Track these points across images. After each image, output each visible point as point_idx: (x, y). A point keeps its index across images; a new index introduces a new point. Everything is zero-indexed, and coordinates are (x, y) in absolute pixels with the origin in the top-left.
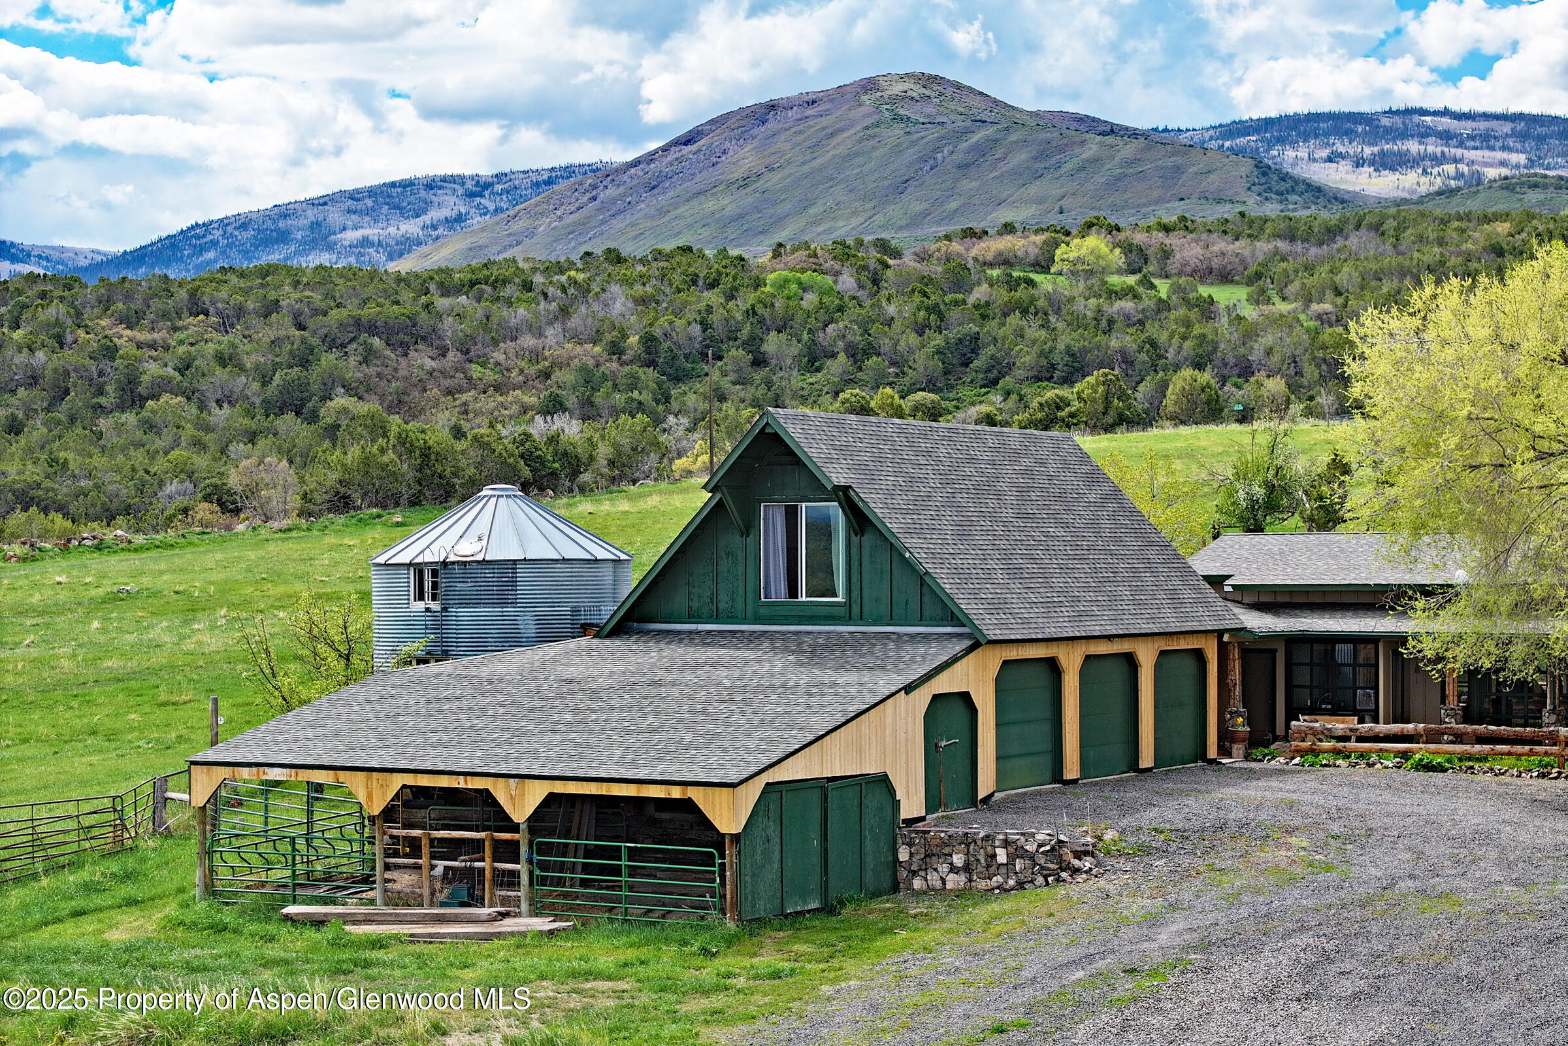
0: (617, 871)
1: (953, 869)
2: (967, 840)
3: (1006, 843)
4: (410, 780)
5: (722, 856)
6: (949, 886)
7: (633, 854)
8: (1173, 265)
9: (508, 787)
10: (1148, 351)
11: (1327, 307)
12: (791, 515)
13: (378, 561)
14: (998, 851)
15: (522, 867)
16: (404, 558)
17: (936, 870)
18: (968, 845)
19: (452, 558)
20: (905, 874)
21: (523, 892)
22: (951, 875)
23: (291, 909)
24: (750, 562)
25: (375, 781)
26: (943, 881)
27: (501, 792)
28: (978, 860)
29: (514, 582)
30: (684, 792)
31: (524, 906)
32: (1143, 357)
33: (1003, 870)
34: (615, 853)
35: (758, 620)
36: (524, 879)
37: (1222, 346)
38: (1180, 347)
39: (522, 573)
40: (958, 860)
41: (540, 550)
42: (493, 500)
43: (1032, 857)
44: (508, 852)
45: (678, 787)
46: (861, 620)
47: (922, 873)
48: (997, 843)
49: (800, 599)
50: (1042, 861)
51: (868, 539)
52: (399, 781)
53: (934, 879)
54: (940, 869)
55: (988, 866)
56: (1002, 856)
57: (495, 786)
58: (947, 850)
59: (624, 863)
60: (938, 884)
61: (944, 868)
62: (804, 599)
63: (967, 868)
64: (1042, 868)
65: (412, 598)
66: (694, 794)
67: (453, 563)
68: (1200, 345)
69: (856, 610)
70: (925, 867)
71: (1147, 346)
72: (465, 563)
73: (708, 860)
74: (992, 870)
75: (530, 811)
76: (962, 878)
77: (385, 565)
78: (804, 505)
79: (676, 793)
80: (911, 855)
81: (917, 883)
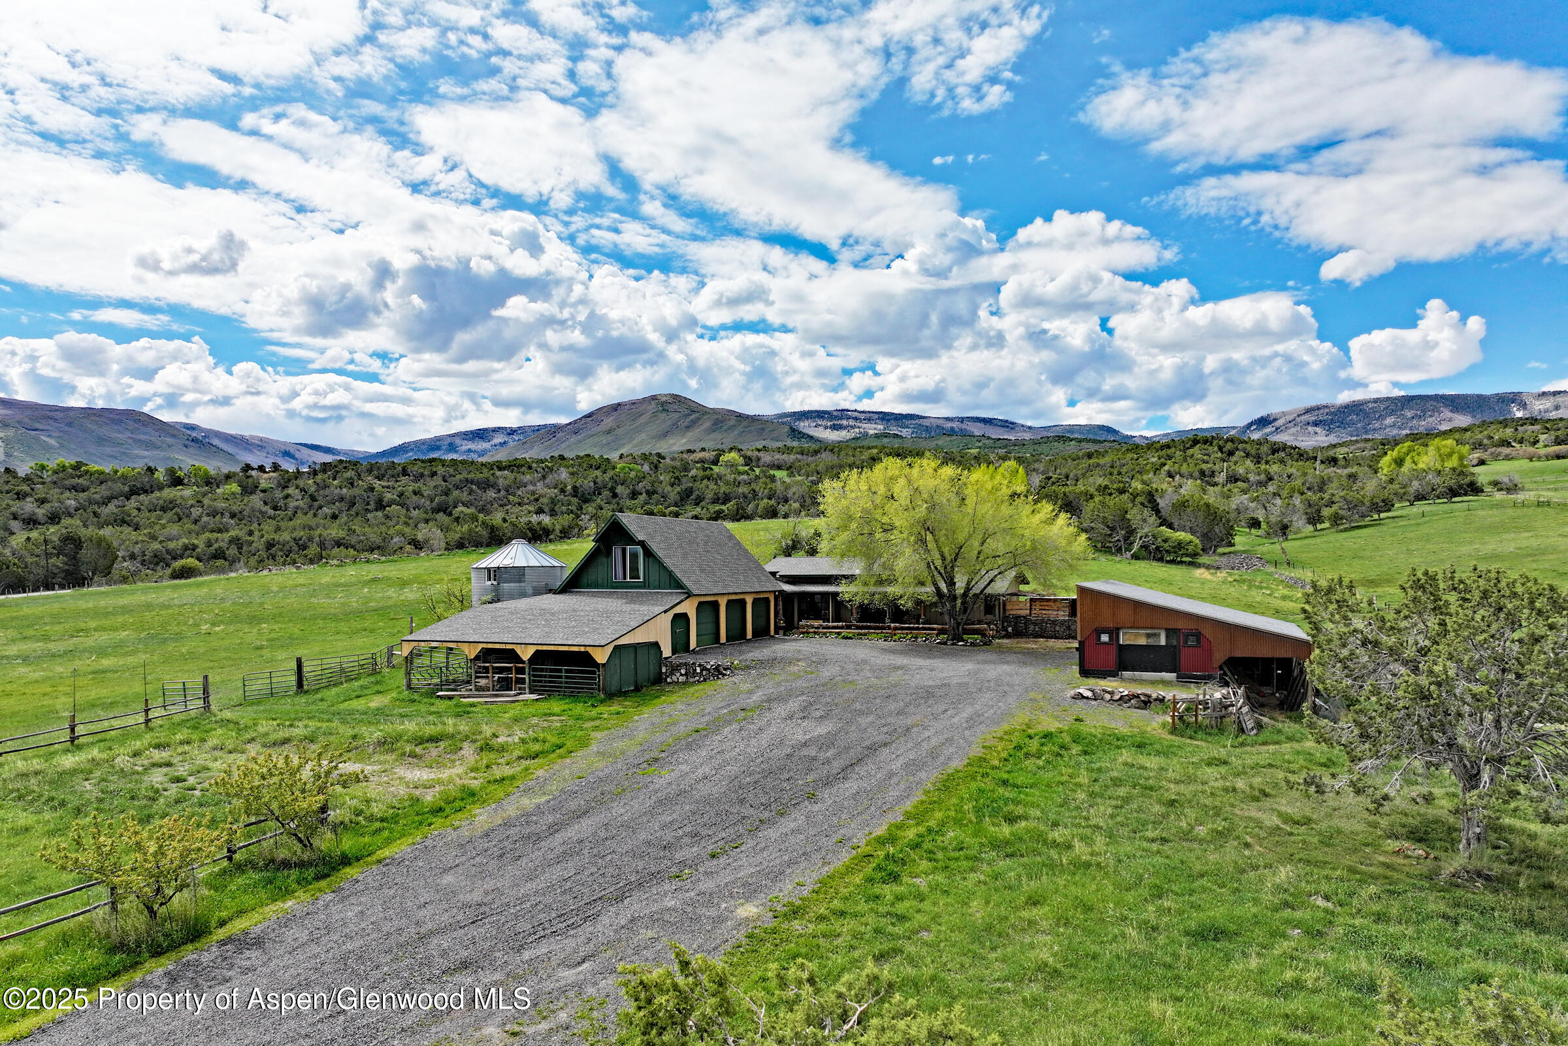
0: (561, 677)
2: (686, 665)
3: (700, 665)
4: (485, 646)
5: (599, 671)
6: (680, 681)
8: (761, 464)
9: (521, 648)
11: (813, 479)
12: (624, 551)
13: (474, 567)
15: (526, 677)
16: (483, 566)
17: (675, 675)
19: (501, 566)
20: (664, 677)
21: (527, 686)
22: (681, 677)
23: (440, 693)
24: (610, 567)
25: (472, 647)
27: (519, 650)
28: (690, 672)
29: (524, 574)
30: (585, 649)
31: (527, 691)
32: (750, 495)
33: (699, 675)
35: (612, 588)
36: (527, 681)
37: (778, 492)
38: (763, 492)
39: (528, 571)
40: (683, 671)
41: (534, 562)
42: (517, 545)
43: (709, 670)
44: (521, 671)
45: (583, 647)
46: (649, 588)
47: (670, 677)
48: (697, 666)
49: (627, 580)
51: (651, 560)
52: (481, 646)
55: (694, 674)
56: (698, 670)
57: (516, 647)
58: (679, 668)
59: (563, 674)
60: (676, 680)
61: (678, 675)
62: (629, 580)
63: (686, 674)
64: (712, 674)
65: (486, 580)
66: (589, 649)
68: (770, 491)
69: (647, 584)
71: (752, 491)
72: (506, 568)
73: (594, 673)
75: (529, 656)
76: (685, 678)
77: (477, 568)
78: (628, 547)
79: (582, 649)
80: (667, 670)
81: (669, 680)
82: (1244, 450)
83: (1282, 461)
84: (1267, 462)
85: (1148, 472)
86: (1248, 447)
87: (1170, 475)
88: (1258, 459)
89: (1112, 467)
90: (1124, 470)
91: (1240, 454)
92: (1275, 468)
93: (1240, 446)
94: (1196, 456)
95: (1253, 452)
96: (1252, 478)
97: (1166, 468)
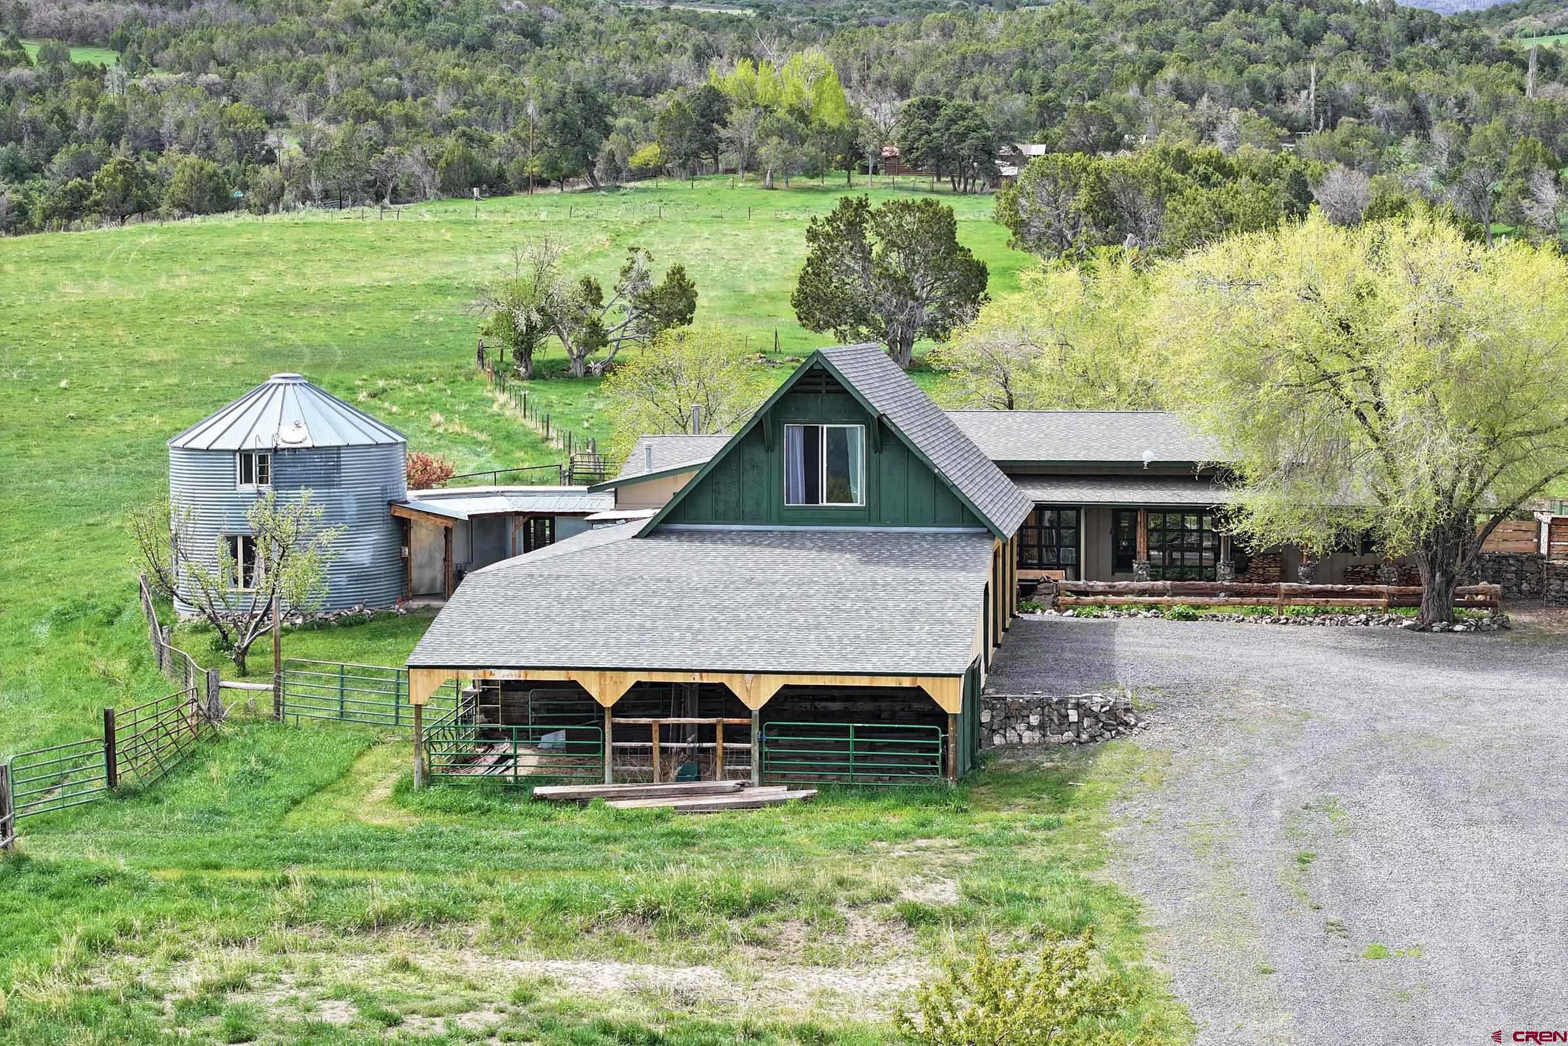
1: (1030, 728)
2: (1042, 704)
3: (1078, 706)
5: (945, 731)
6: (1025, 741)
7: (859, 732)
9: (744, 682)
10: (57, 122)
11: (213, 77)
12: (811, 437)
13: (175, 444)
14: (1070, 712)
15: (754, 747)
16: (231, 442)
17: (1014, 728)
18: (1043, 708)
19: (282, 445)
20: (986, 732)
21: (754, 767)
22: (1028, 733)
24: (775, 474)
25: (608, 679)
26: (1020, 736)
27: (736, 687)
28: (1052, 720)
29: (338, 466)
30: (914, 682)
31: (755, 778)
32: (54, 127)
33: (1074, 727)
34: (845, 732)
35: (780, 522)
36: (756, 754)
37: (132, 117)
38: (91, 119)
39: (346, 458)
40: (1034, 720)
42: (281, 388)
43: (1096, 716)
44: (741, 734)
45: (908, 678)
46: (879, 522)
47: (1002, 732)
48: (1069, 706)
49: (820, 504)
50: (1104, 719)
51: (887, 457)
52: (631, 679)
53: (1012, 736)
54: (1018, 727)
55: (1061, 724)
56: (1073, 716)
57: (731, 680)
58: (1025, 713)
59: (851, 739)
60: (1016, 740)
61: (1021, 727)
62: (825, 504)
63: (1042, 726)
64: (1104, 724)
65: (238, 480)
66: (922, 683)
67: (283, 449)
68: (110, 117)
69: (874, 514)
70: (1004, 727)
71: (57, 117)
72: (294, 450)
73: (933, 734)
74: (1064, 727)
75: (764, 700)
76: (1037, 735)
77: (183, 449)
78: (825, 426)
79: (906, 682)
80: (993, 717)
81: (998, 740)
82: (1342, 29)
83: (1434, 63)
84: (1401, 65)
85: (1124, 83)
86: (1350, 19)
87: (1179, 92)
88: (1377, 56)
89: (1024, 65)
90: (1059, 76)
91: (1333, 39)
92: (1426, 82)
93: (1333, 19)
94: (1229, 43)
95: (1365, 35)
96: (1377, 105)
97: (1170, 73)
